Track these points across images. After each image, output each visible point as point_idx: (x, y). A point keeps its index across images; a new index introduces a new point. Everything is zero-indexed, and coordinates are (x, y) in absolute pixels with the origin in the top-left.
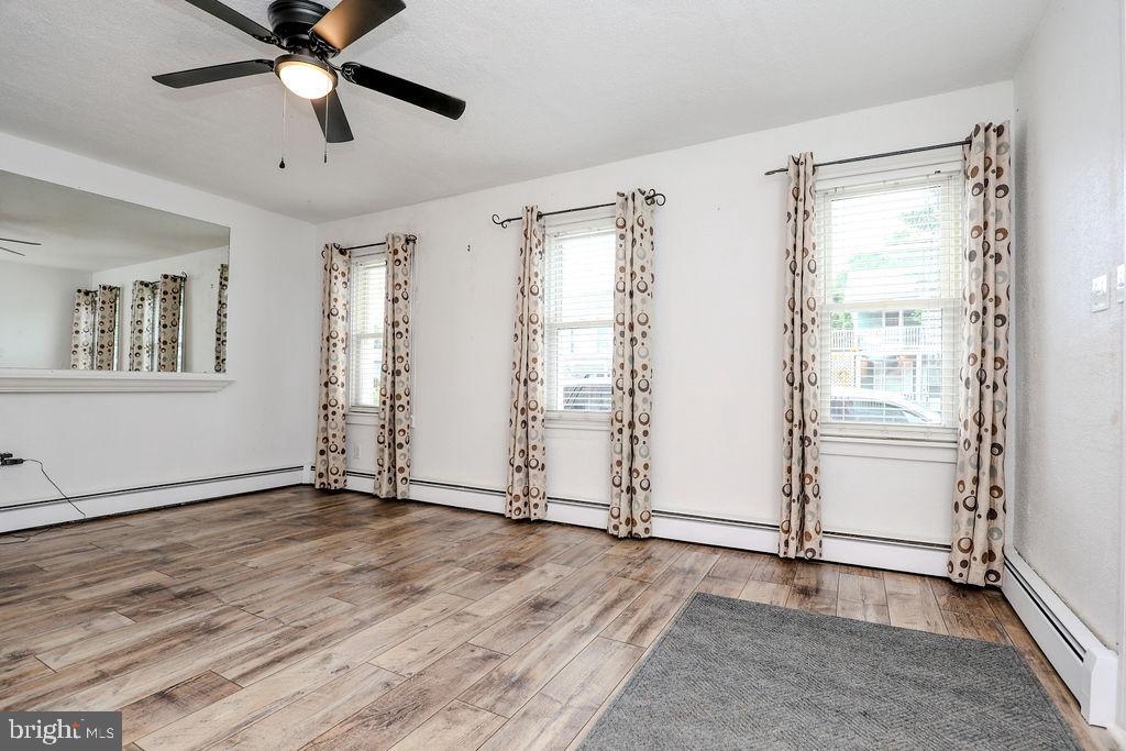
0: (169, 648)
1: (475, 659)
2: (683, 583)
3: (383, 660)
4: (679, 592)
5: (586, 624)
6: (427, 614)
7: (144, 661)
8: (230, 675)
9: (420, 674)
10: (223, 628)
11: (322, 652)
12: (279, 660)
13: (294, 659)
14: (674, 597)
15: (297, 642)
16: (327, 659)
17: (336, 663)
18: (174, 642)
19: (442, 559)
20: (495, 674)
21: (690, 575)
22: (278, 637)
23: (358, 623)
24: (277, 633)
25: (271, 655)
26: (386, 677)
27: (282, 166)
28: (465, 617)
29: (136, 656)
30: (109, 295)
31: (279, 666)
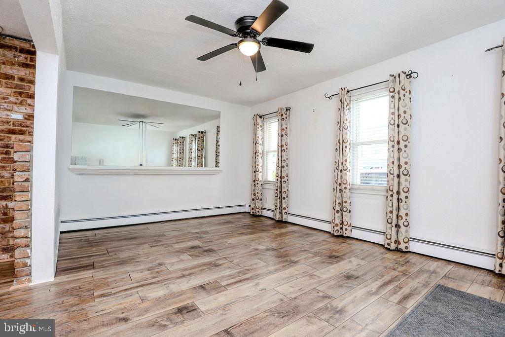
0: (203, 270)
1: (319, 296)
2: (430, 278)
3: (279, 289)
4: (427, 282)
5: (374, 290)
6: (297, 273)
7: (196, 273)
8: (224, 284)
9: (295, 298)
10: (220, 265)
11: (256, 281)
12: (240, 281)
13: (245, 282)
14: (424, 285)
15: (246, 275)
16: (257, 284)
17: (261, 287)
18: (204, 268)
19: (303, 249)
20: (329, 305)
21: (434, 275)
22: (239, 272)
23: (268, 272)
24: (239, 270)
25: (237, 279)
26: (281, 297)
27: (240, 84)
28: (314, 277)
29: (193, 271)
30: (182, 140)
31: (240, 284)
